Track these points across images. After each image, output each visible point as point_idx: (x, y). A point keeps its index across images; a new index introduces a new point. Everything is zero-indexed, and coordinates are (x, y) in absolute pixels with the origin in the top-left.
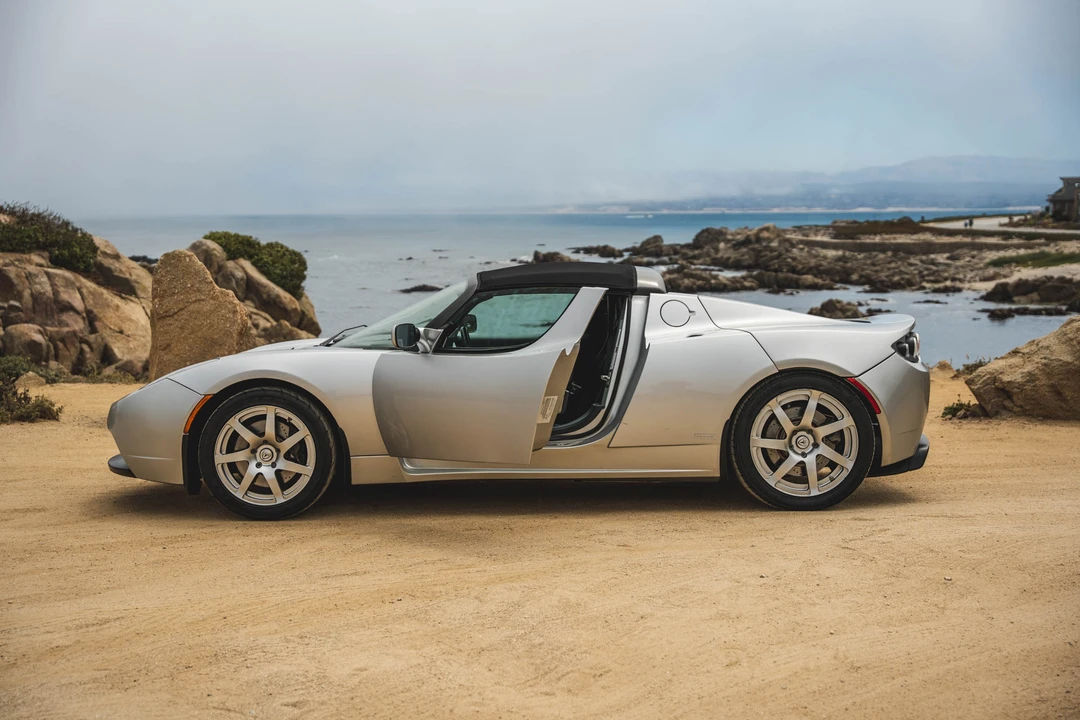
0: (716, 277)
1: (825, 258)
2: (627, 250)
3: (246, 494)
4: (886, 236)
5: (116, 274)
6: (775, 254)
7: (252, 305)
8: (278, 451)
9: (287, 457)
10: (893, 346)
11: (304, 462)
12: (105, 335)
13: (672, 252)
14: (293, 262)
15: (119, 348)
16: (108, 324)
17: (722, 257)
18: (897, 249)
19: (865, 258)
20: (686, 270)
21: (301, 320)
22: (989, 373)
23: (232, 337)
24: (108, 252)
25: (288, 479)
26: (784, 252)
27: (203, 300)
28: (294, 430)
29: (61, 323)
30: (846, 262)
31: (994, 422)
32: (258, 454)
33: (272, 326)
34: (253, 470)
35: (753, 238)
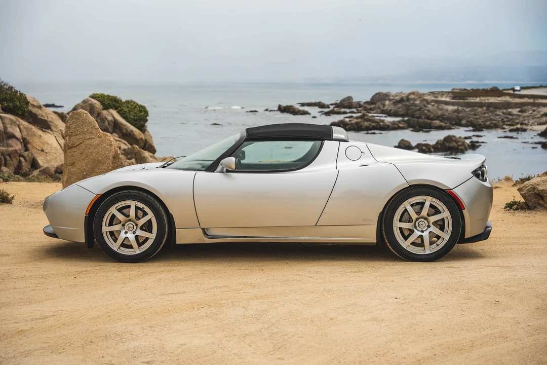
0: (383, 121)
1: (447, 110)
2: (332, 105)
3: (119, 248)
4: (483, 98)
5: (39, 117)
6: (418, 108)
7: (117, 136)
8: (137, 225)
9: (141, 228)
10: (472, 173)
11: (151, 232)
12: (33, 152)
13: (358, 106)
14: (141, 111)
15: (41, 160)
16: (35, 146)
17: (387, 110)
18: (489, 105)
19: (470, 111)
20: (366, 117)
21: (145, 144)
22: (531, 185)
23: (109, 159)
24: (35, 104)
25: (142, 241)
26: (423, 106)
27: (93, 138)
28: (145, 214)
29: (8, 145)
30: (459, 113)
31: (534, 212)
32: (125, 227)
33: (128, 148)
34: (123, 235)
35: (405, 98)
